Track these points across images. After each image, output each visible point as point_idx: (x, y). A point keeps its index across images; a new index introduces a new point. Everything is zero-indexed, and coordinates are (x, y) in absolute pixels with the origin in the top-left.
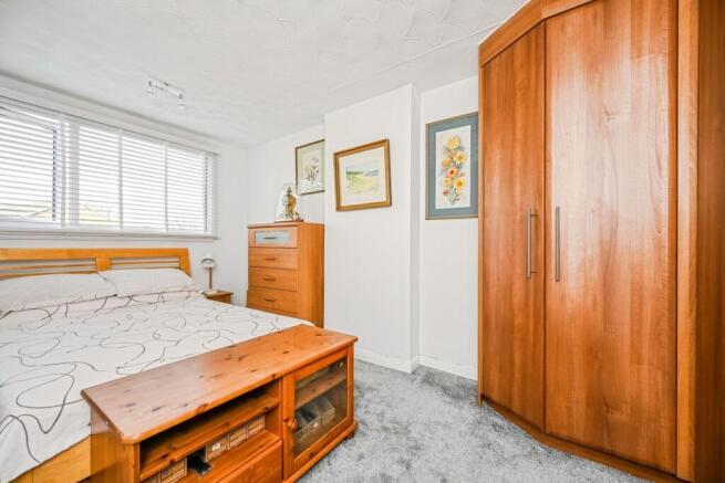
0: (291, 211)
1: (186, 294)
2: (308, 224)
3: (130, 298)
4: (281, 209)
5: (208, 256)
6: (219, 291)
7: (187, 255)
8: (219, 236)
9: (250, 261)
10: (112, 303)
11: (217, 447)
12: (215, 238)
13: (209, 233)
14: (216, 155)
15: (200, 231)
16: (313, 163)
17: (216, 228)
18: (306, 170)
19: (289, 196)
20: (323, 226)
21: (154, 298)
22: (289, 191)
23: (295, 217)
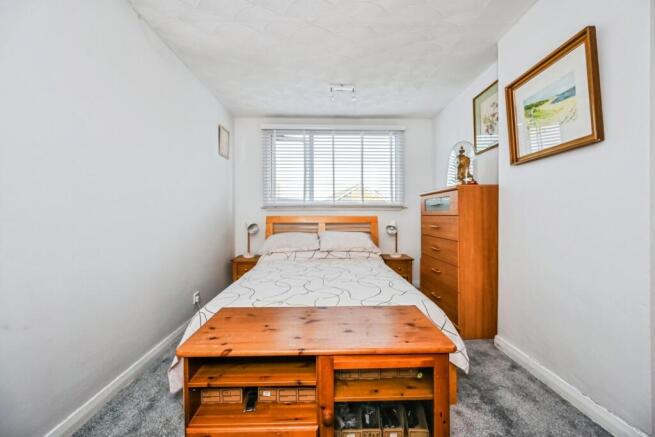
0: (463, 174)
1: (367, 255)
2: (482, 187)
3: (329, 252)
4: (453, 172)
5: (392, 224)
6: (403, 255)
7: (376, 222)
8: (406, 205)
9: (422, 228)
10: (318, 255)
11: (267, 394)
12: (403, 208)
13: (398, 203)
14: (402, 131)
15: (388, 201)
16: (492, 111)
17: (403, 198)
18: (485, 122)
19: (461, 156)
20: (496, 187)
21: (344, 255)
22: (462, 151)
23: (467, 180)
